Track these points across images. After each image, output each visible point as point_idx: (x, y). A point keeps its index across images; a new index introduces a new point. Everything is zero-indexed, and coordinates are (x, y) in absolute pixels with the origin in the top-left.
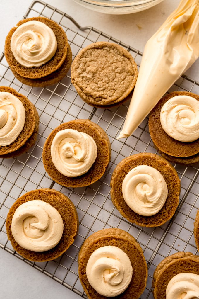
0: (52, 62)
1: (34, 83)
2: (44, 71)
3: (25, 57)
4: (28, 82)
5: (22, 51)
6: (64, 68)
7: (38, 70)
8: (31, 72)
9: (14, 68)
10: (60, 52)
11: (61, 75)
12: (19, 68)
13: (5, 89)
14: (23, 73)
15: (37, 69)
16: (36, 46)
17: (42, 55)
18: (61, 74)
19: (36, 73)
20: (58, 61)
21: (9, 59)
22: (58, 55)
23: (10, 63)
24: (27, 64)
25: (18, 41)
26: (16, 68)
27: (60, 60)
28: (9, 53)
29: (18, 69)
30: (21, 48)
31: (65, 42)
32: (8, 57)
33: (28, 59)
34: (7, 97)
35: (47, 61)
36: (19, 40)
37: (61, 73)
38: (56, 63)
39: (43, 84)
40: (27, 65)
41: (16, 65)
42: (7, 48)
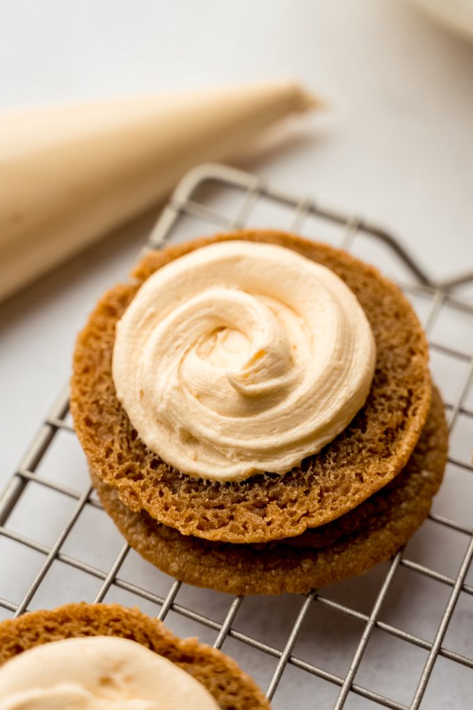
0: (360, 440)
1: (249, 571)
2: (321, 495)
3: (208, 426)
4: (217, 567)
5: (185, 390)
6: (418, 472)
7: (282, 490)
8: (238, 506)
9: (133, 493)
10: (393, 386)
11: (409, 512)
12: (166, 490)
13: (88, 621)
14: (190, 518)
15: (272, 485)
16: (273, 355)
17: (307, 406)
18: (404, 505)
19: (272, 507)
20: (391, 435)
21: (98, 444)
22: (383, 400)
23: (111, 467)
24: (213, 460)
25: (160, 344)
26: (148, 491)
27: (402, 426)
28: (101, 412)
29: (161, 494)
30: (180, 376)
31: (410, 334)
32: (92, 437)
33: (223, 433)
34: (118, 667)
35: (327, 438)
36: (165, 336)
37: (408, 499)
38: (382, 446)
39: (309, 570)
40: (214, 465)
41: (144, 472)
42: (88, 389)
